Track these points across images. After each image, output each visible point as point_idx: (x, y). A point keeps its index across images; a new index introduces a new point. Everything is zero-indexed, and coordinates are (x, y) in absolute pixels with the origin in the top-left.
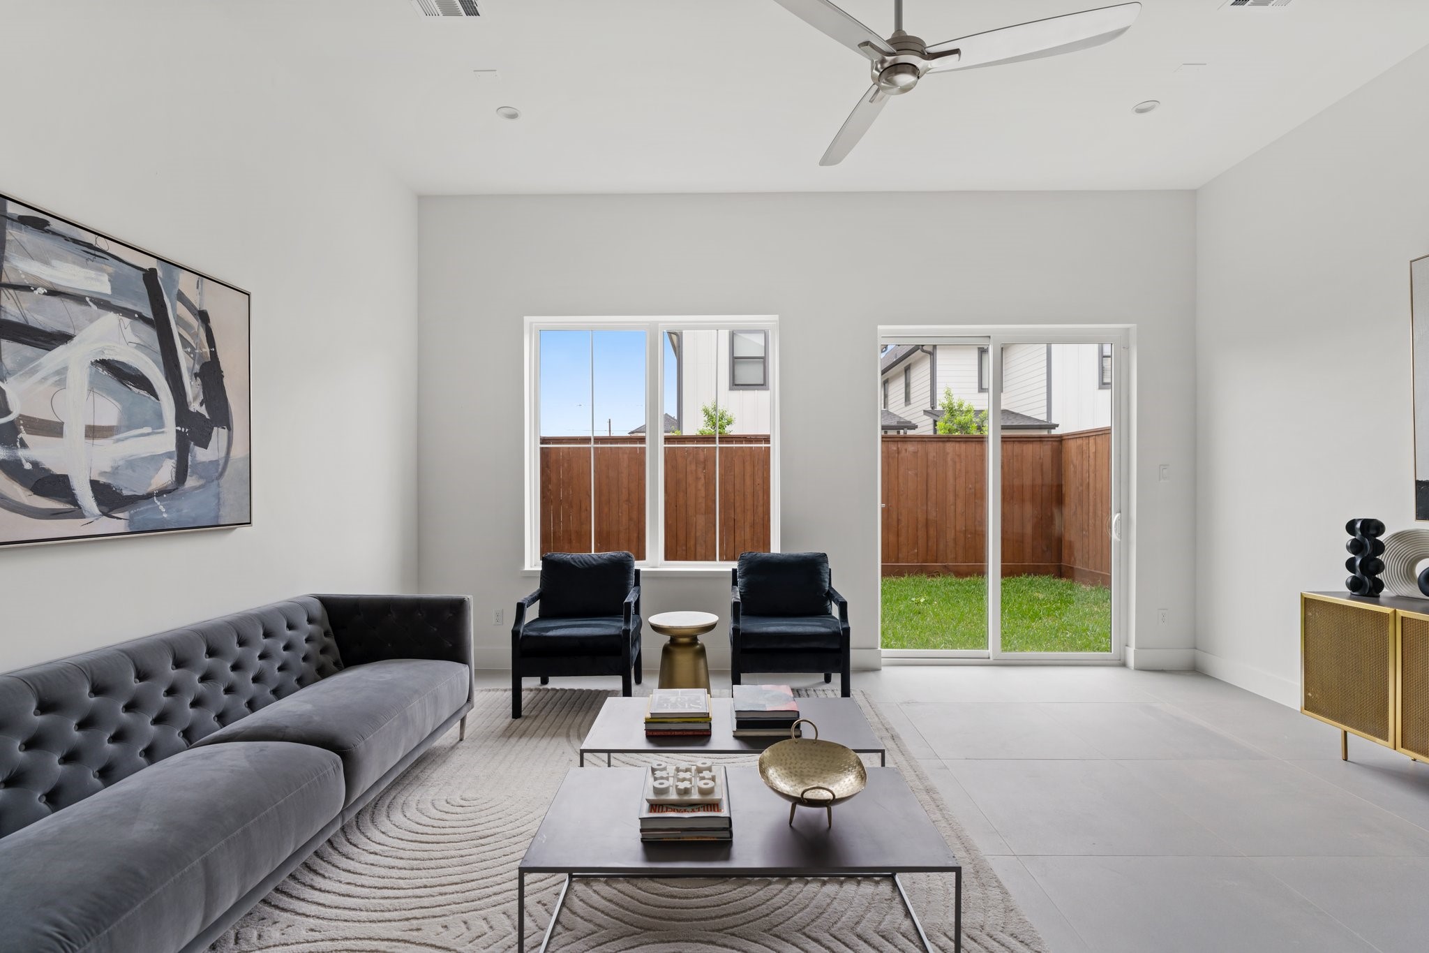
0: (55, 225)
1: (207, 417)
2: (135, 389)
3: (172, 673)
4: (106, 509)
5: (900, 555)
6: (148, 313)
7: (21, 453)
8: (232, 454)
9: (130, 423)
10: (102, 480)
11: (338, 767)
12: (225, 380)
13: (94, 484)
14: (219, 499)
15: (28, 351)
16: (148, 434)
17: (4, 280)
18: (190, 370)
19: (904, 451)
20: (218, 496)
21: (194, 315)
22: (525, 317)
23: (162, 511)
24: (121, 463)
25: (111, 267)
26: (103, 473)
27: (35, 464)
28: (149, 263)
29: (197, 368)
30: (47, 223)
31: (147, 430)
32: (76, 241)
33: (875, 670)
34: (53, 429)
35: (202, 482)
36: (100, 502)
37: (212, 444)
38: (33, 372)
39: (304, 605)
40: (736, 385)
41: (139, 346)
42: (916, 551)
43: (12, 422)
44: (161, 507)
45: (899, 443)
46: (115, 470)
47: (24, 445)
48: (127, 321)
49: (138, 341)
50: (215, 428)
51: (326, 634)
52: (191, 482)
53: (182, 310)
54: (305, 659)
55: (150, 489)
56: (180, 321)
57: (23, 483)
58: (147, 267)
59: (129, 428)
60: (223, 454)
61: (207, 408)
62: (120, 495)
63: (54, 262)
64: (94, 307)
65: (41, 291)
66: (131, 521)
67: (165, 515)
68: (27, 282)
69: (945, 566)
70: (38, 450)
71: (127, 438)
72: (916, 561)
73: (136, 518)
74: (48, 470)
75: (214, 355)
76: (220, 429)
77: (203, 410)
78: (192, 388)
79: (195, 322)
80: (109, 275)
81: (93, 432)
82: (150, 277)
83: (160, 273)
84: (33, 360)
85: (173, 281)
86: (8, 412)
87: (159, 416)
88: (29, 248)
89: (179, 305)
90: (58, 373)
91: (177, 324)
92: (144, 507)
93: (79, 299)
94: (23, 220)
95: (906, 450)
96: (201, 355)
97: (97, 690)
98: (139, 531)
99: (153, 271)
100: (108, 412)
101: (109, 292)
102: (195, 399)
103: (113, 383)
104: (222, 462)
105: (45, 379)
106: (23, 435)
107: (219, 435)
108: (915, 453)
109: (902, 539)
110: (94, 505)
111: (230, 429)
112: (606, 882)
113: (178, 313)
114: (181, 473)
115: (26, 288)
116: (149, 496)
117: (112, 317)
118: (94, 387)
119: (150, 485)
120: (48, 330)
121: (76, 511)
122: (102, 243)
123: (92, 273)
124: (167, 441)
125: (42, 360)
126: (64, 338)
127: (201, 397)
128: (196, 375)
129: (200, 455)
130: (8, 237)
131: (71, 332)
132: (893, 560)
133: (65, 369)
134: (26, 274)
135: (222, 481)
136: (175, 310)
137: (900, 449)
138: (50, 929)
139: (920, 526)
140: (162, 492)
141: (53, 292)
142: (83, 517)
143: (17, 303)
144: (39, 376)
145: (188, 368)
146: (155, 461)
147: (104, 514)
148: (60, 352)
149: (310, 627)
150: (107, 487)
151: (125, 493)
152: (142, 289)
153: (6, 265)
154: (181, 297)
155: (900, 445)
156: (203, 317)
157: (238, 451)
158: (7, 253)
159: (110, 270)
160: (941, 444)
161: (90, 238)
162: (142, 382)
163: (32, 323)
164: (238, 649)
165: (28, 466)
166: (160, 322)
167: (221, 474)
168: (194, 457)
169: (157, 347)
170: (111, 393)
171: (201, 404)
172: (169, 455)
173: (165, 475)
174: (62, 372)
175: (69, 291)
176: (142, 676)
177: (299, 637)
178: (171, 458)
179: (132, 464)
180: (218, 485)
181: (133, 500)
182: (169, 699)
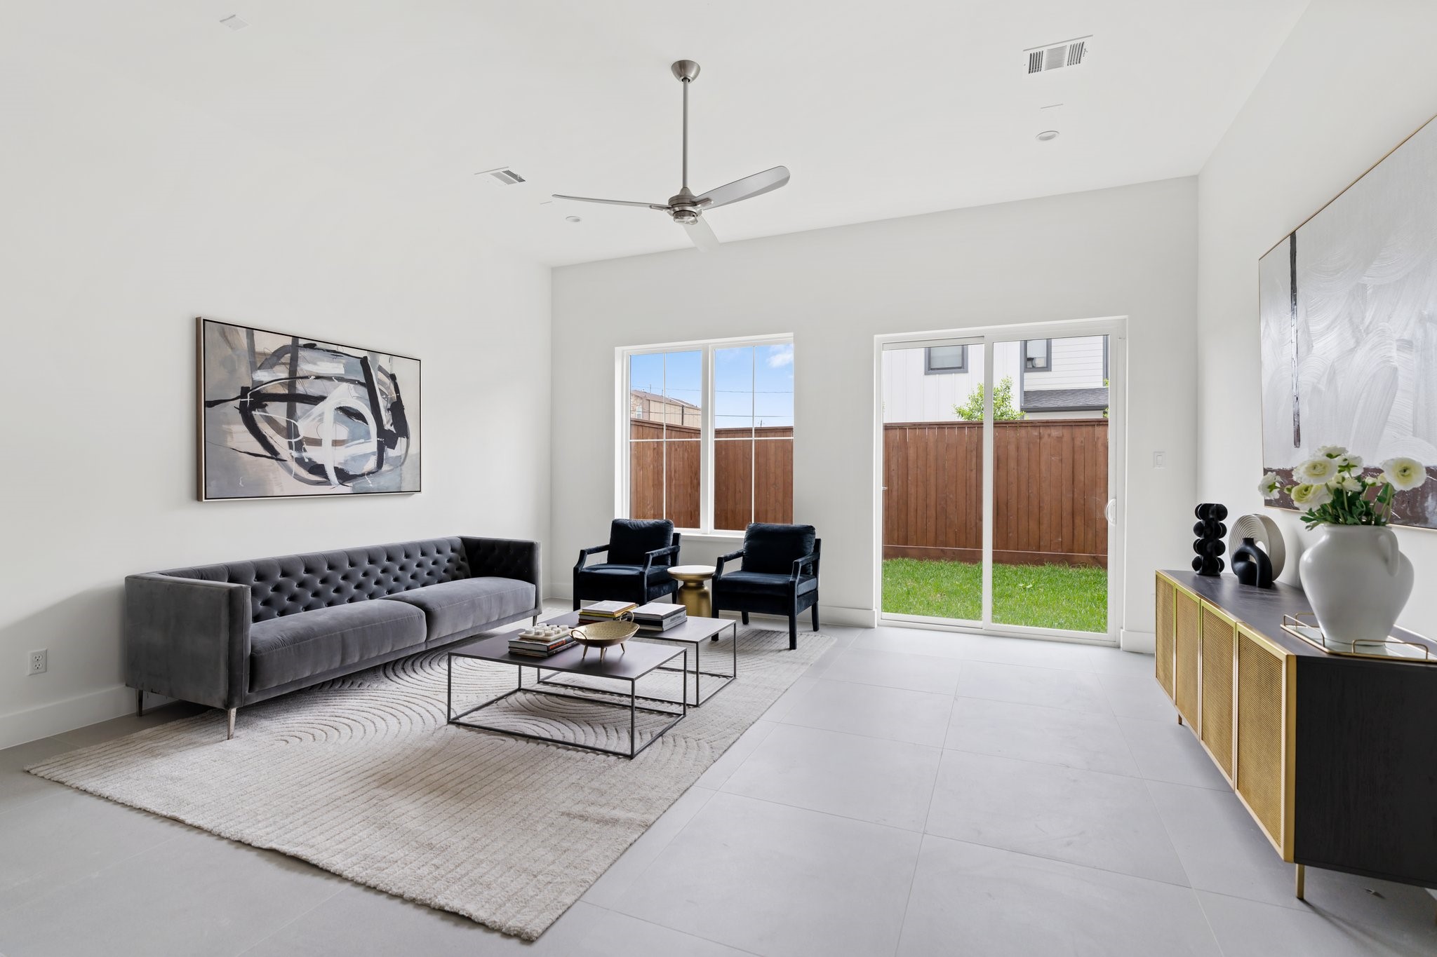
0: (319, 345)
1: (395, 432)
2: (357, 421)
3: (367, 565)
4: (341, 482)
5: (1042, 543)
6: (363, 380)
7: (304, 454)
8: (409, 452)
9: (353, 437)
10: (340, 467)
11: (422, 617)
12: (405, 411)
13: (336, 469)
14: (401, 477)
15: (307, 406)
16: (362, 443)
17: (298, 375)
18: (385, 407)
19: (1046, 436)
20: (401, 475)
21: (387, 377)
22: (616, 348)
23: (369, 483)
24: (349, 458)
25: (344, 360)
26: (340, 463)
27: (310, 459)
28: (362, 354)
29: (389, 406)
30: (315, 345)
31: (362, 441)
32: (328, 351)
33: (868, 627)
34: (317, 443)
35: (391, 468)
36: (338, 478)
37: (398, 446)
38: (309, 416)
39: (450, 542)
40: (932, 369)
41: (358, 398)
42: (1060, 540)
43: (300, 440)
44: (369, 481)
45: (1041, 428)
46: (346, 462)
47: (305, 451)
48: (352, 386)
49: (357, 395)
50: (399, 438)
51: (463, 559)
52: (385, 467)
53: (381, 376)
54: (445, 571)
55: (363, 471)
56: (380, 382)
57: (305, 468)
58: (362, 356)
59: (353, 440)
60: (404, 452)
61: (395, 428)
62: (348, 474)
63: (319, 363)
64: (337, 381)
65: (313, 377)
66: (353, 487)
67: (371, 485)
68: (307, 375)
69: (1094, 557)
70: (312, 453)
71: (352, 445)
72: (1060, 550)
73: (357, 486)
74: (315, 462)
75: (399, 397)
76: (402, 439)
77: (392, 429)
78: (386, 417)
79: (388, 381)
80: (344, 364)
81: (336, 443)
82: (364, 361)
83: (369, 358)
84: (308, 411)
85: (375, 360)
86: (299, 436)
87: (368, 433)
88: (308, 358)
89: (379, 373)
90: (320, 415)
91: (378, 383)
92: (360, 480)
93: (329, 378)
94: (306, 346)
95: (1049, 435)
96: (391, 398)
97: (330, 567)
98: (357, 493)
99: (365, 358)
100: (342, 432)
101: (343, 373)
102: (387, 423)
103: (346, 418)
104: (403, 457)
105: (314, 419)
106: (305, 446)
107: (401, 442)
108: (1060, 439)
109: (1044, 527)
110: (336, 479)
111: (408, 438)
112: (545, 696)
113: (379, 377)
114: (380, 463)
115: (306, 377)
116: (363, 475)
117: (345, 385)
118: (336, 421)
119: (363, 469)
120: (316, 395)
121: (327, 482)
122: (340, 349)
123: (335, 365)
124: (372, 446)
125: (313, 410)
126: (322, 398)
127: (391, 421)
128: (388, 410)
129: (390, 453)
130: (299, 355)
131: (325, 395)
132: (1034, 548)
133: (323, 413)
134: (306, 371)
135: (403, 467)
136: (377, 376)
137: (1042, 434)
138: (279, 637)
139: (1064, 514)
140: (369, 473)
141: (318, 378)
142: (330, 485)
143: (303, 385)
144: (311, 418)
145: (384, 406)
146: (366, 456)
147: (341, 484)
148: (321, 404)
149: (452, 554)
150: (342, 470)
151: (351, 473)
152: (360, 368)
153: (298, 368)
154: (380, 369)
155: (1042, 430)
156: (393, 377)
157: (413, 449)
158: (299, 362)
159: (344, 361)
160: (1090, 428)
161: (334, 348)
162: (360, 416)
163: (309, 394)
164: (404, 560)
165: (307, 460)
166: (369, 384)
167: (403, 463)
168: (387, 454)
169: (367, 397)
170: (343, 423)
171: (391, 425)
172: (373, 453)
173: (371, 464)
174: (321, 415)
175: (325, 375)
176: (352, 564)
177: (444, 560)
178: (374, 455)
179: (354, 458)
180: (401, 470)
181: (354, 477)
182: (364, 578)
